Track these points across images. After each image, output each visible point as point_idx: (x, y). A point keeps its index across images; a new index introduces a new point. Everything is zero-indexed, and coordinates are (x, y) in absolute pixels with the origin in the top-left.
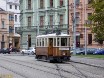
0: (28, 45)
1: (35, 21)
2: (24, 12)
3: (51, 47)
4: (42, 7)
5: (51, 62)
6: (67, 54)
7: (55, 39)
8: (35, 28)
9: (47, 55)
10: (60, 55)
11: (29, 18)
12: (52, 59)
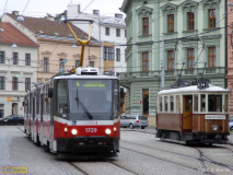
0: (141, 110)
1: (157, 61)
2: (134, 42)
3: (188, 113)
4: (171, 31)
5: (189, 144)
6: (220, 128)
7: (197, 98)
8: (157, 74)
9: (180, 130)
10: (207, 130)
11: (145, 54)
12: (190, 138)
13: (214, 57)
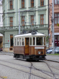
0: (10, 45)
1: (17, 21)
4: (23, 7)
5: (28, 60)
6: (42, 53)
8: (17, 27)
9: (24, 54)
10: (35, 54)
12: (28, 58)
13: (43, 19)
